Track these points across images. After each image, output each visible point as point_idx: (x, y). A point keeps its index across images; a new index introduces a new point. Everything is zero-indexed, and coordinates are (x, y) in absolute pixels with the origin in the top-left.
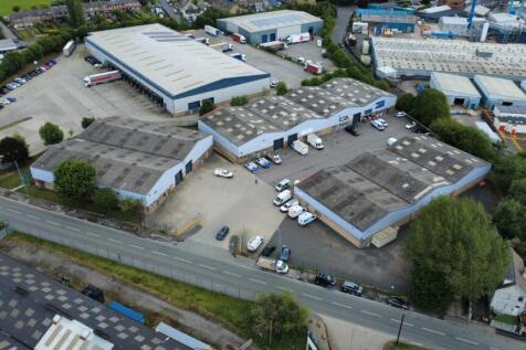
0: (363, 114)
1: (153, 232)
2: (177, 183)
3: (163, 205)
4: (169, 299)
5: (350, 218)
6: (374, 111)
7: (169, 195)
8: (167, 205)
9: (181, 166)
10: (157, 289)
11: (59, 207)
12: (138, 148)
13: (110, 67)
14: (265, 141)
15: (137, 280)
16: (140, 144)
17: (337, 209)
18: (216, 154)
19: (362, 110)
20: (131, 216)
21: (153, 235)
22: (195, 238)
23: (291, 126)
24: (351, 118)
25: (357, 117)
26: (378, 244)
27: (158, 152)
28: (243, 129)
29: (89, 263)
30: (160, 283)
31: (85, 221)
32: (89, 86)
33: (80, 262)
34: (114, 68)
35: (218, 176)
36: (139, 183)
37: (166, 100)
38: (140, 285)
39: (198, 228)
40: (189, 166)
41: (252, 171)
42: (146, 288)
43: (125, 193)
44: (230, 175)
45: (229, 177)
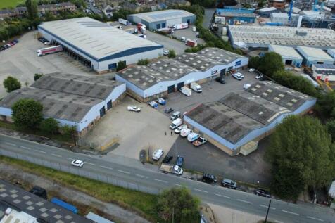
0: (227, 70)
1: (84, 149)
2: (101, 116)
3: (92, 130)
4: (96, 195)
5: (224, 135)
6: (234, 67)
7: (95, 123)
8: (94, 131)
9: (104, 104)
10: (87, 188)
11: (16, 133)
12: (73, 92)
13: (55, 43)
14: (162, 87)
15: (72, 183)
16: (75, 90)
17: (215, 130)
18: (128, 96)
19: (226, 67)
20: (68, 138)
21: (84, 151)
22: (115, 152)
23: (180, 77)
24: (219, 72)
25: (223, 71)
26: (245, 153)
27: (88, 95)
28: (147, 79)
29: (37, 171)
30: (89, 184)
31: (35, 142)
32: (40, 56)
33: (30, 171)
34: (57, 44)
35: (130, 110)
36: (74, 115)
37: (93, 63)
38: (75, 186)
39: (116, 145)
40: (110, 104)
41: (153, 107)
42: (80, 188)
43: (64, 122)
44: (139, 109)
45: (139, 111)
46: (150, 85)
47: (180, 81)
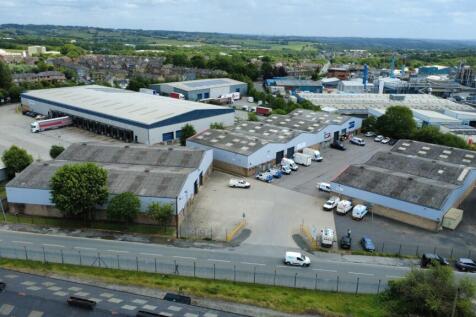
0: (340, 133)
1: (195, 241)
4: (272, 305)
8: (194, 215)
10: (247, 297)
11: (54, 230)
14: (267, 153)
15: (214, 292)
16: (138, 159)
19: (339, 129)
21: (196, 244)
22: (248, 241)
23: (289, 139)
24: (332, 136)
25: (337, 134)
26: (453, 226)
28: (244, 142)
29: (131, 279)
30: (245, 291)
31: (99, 239)
32: (37, 132)
33: (118, 281)
35: (234, 187)
36: (162, 188)
37: (137, 131)
38: (219, 295)
39: (246, 233)
40: (200, 179)
41: (267, 181)
42: (231, 298)
44: (247, 184)
45: (247, 187)
46: (253, 149)
47: (290, 145)
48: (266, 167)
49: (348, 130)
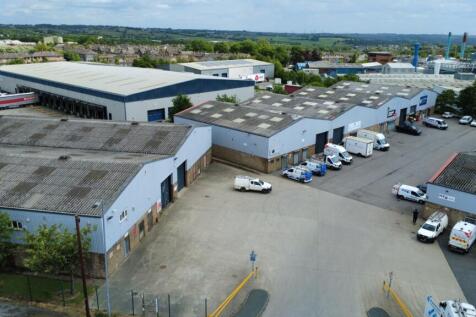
0: (408, 112)
2: (164, 206)
24: (398, 114)
25: (404, 111)
27: (116, 147)
28: (262, 117)
34: (27, 90)
35: (243, 190)
40: (182, 169)
41: (301, 181)
44: (266, 185)
45: (266, 191)
46: (278, 128)
47: (337, 123)
48: (300, 156)
49: (419, 108)
